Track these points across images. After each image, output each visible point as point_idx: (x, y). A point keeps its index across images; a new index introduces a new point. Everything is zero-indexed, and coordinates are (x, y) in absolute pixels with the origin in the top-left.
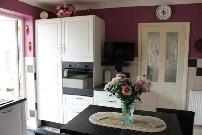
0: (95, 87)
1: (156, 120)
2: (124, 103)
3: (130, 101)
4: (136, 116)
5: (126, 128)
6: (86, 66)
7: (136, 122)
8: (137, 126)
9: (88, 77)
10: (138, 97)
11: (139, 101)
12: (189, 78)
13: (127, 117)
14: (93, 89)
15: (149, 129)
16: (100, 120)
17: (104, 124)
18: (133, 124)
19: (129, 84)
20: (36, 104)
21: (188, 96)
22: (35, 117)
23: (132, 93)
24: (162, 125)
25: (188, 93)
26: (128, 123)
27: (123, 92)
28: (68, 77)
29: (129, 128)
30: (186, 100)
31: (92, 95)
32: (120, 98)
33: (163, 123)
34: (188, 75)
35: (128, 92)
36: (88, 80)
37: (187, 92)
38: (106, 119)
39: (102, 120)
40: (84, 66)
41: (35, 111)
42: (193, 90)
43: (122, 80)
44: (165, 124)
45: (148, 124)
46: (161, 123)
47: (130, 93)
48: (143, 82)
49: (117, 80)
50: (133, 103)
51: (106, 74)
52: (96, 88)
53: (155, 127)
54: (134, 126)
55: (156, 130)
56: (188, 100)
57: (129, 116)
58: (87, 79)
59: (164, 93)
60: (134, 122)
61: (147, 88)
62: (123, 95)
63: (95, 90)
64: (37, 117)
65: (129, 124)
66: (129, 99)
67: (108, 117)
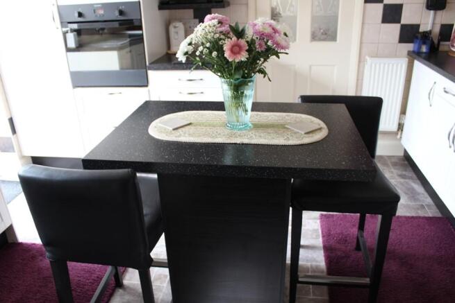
0: (150, 64)
1: (303, 118)
2: (230, 84)
3: (243, 77)
4: (257, 115)
5: (238, 141)
6: (121, 13)
7: (257, 126)
8: (262, 135)
9: (131, 44)
10: (262, 67)
11: (264, 77)
12: (365, 31)
13: (237, 117)
14: (146, 68)
15: (291, 138)
16: (174, 129)
17: (185, 137)
18: (253, 132)
19: (240, 34)
20: (11, 120)
21: (361, 69)
22: (14, 151)
23: (248, 56)
24: (318, 127)
25: (362, 64)
26: (240, 129)
27: (226, 55)
28: (80, 47)
29: (246, 141)
30: (358, 80)
31: (144, 83)
32: (219, 74)
33: (319, 125)
34: (363, 23)
35: (239, 53)
36: (130, 51)
37: (360, 62)
38: (189, 127)
39: (180, 130)
40: (117, 13)
41: (10, 138)
42: (372, 57)
43: (220, 29)
44: (323, 125)
45: (288, 128)
46: (315, 123)
47: (243, 57)
48: (273, 29)
49: (208, 27)
50: (250, 81)
51: (172, 30)
52: (153, 65)
53: (303, 133)
54: (256, 136)
55: (307, 140)
56: (362, 80)
57: (243, 114)
58: (128, 49)
59: (310, 67)
60: (254, 127)
61: (283, 43)
62: (228, 61)
63: (150, 69)
64: (20, 151)
65: (244, 131)
66: (241, 72)
67: (192, 122)
